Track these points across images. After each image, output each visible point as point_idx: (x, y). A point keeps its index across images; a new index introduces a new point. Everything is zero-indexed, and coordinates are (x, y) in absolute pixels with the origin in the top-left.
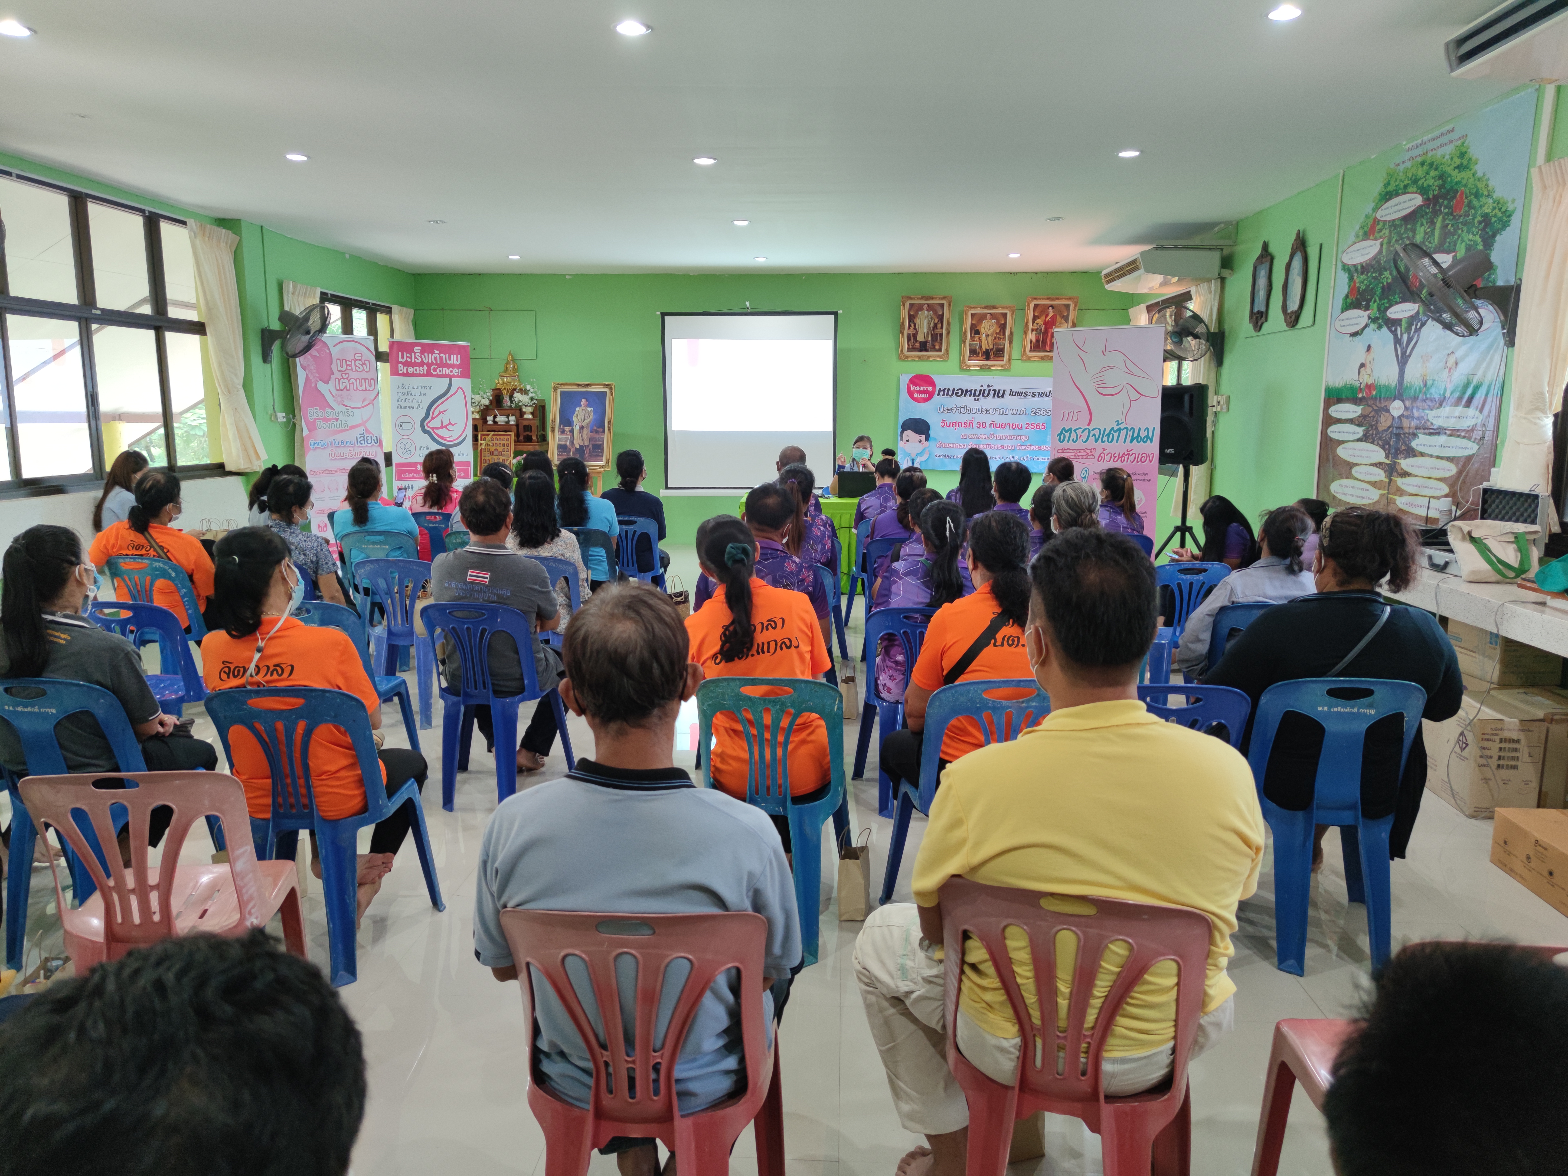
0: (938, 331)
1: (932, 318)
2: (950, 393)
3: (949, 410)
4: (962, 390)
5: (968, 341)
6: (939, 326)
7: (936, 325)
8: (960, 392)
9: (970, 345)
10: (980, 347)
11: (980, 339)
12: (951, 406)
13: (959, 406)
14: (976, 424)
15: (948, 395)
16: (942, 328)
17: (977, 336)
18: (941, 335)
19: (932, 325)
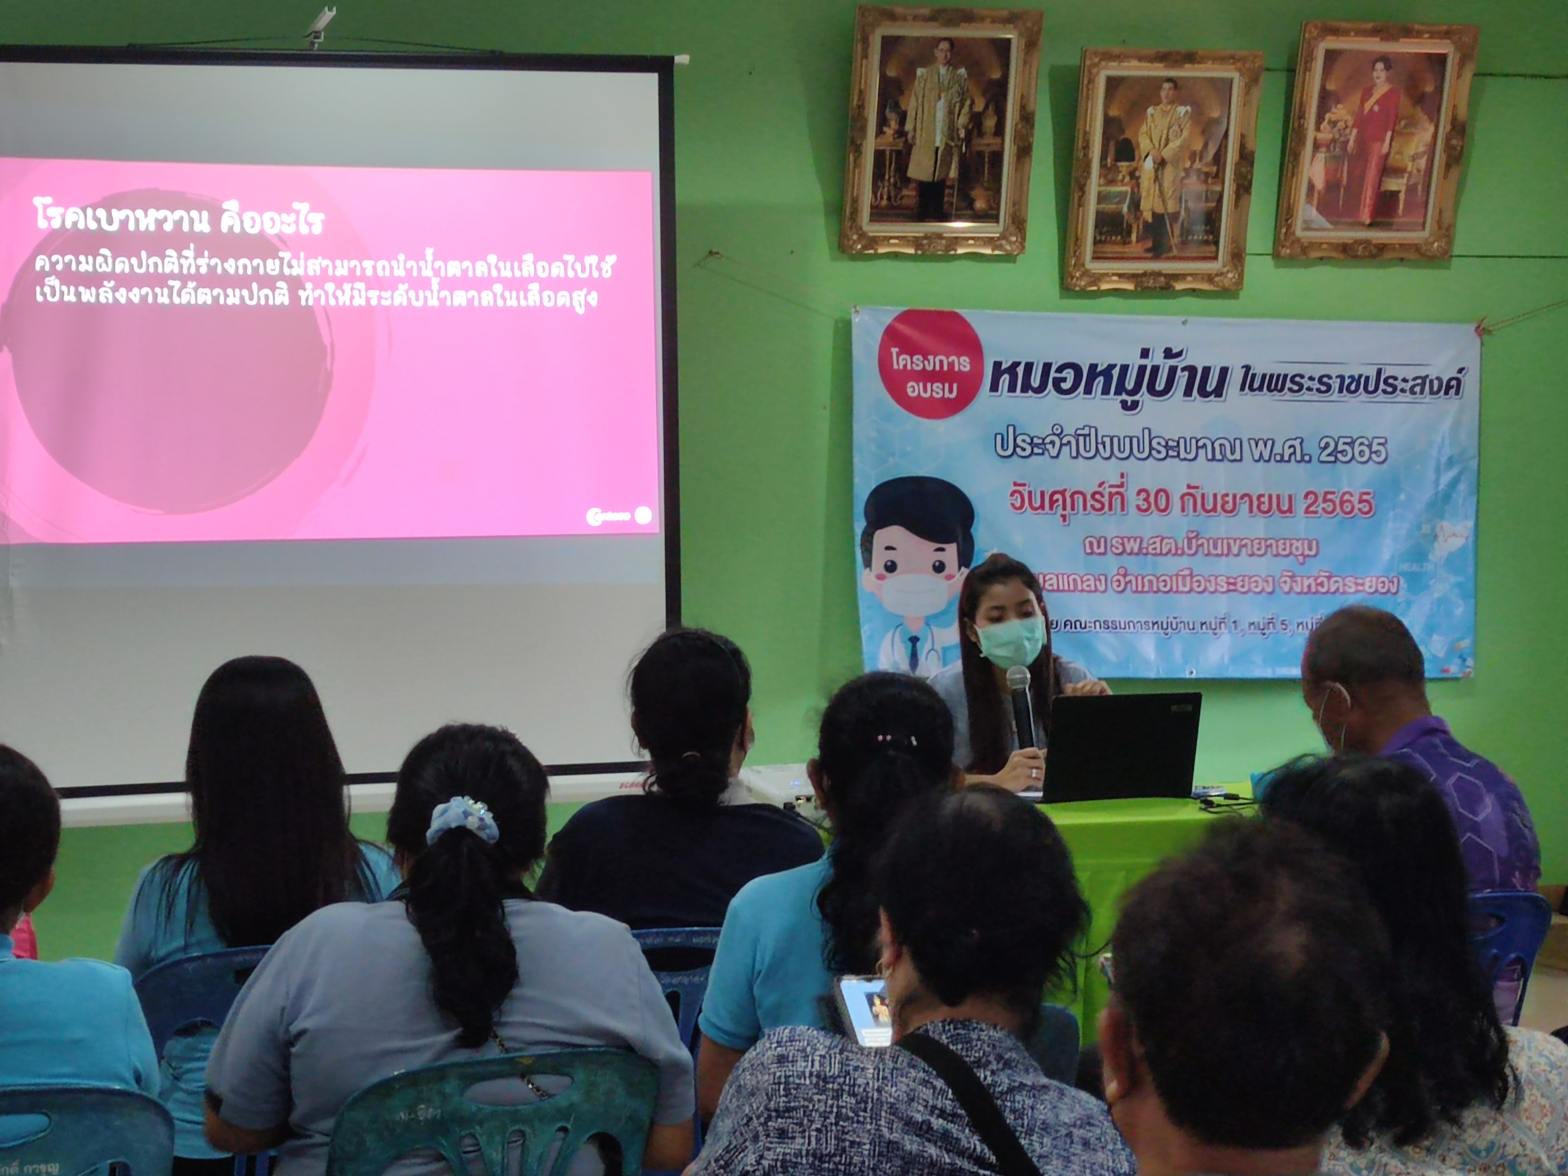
0: (986, 143)
1: (963, 95)
2: (1035, 382)
3: (1038, 446)
4: (1076, 368)
5: (1094, 185)
6: (990, 123)
7: (976, 119)
8: (1069, 374)
9: (1102, 198)
10: (1135, 205)
11: (1133, 175)
12: (1042, 430)
13: (1069, 430)
14: (1133, 500)
15: (1026, 387)
16: (999, 131)
17: (1124, 165)
18: (997, 158)
19: (962, 120)
